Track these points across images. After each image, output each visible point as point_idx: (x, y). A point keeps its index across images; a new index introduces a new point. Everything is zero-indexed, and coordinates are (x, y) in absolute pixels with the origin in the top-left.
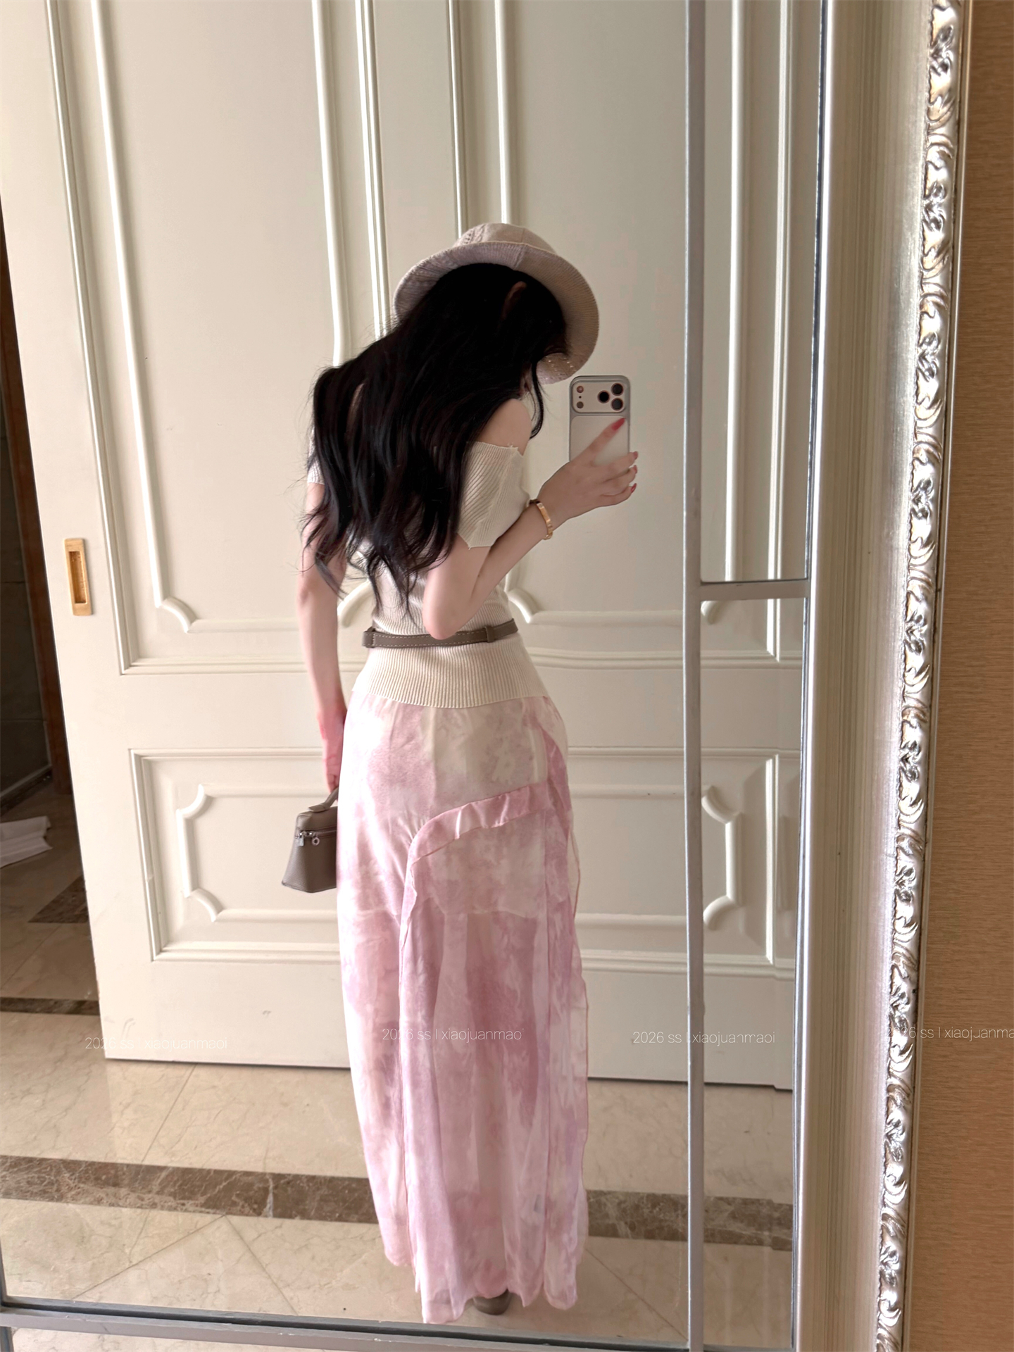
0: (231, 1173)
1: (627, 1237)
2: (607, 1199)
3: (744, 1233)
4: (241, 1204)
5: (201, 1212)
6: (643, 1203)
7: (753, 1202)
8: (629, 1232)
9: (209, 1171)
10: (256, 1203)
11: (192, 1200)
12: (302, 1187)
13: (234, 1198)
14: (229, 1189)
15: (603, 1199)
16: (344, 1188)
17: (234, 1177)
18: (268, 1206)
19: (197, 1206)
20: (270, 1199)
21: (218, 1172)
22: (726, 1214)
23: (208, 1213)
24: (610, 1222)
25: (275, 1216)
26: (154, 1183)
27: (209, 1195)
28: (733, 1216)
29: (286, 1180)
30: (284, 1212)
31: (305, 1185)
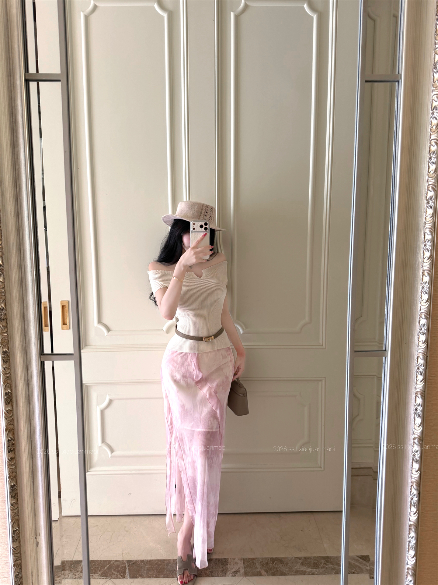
0: (109, 561)
1: (265, 575)
2: (256, 561)
3: (307, 570)
4: (116, 574)
5: (100, 578)
6: (269, 562)
7: (308, 558)
8: (266, 573)
9: (101, 561)
10: (122, 573)
11: (96, 574)
12: (139, 565)
13: (113, 572)
14: (110, 568)
15: (254, 561)
16: (156, 564)
17: (111, 563)
18: (127, 574)
19: (98, 576)
20: (127, 571)
21: (105, 561)
22: (300, 563)
23: (103, 578)
24: (258, 570)
25: (130, 578)
26: (79, 568)
27: (102, 571)
28: (302, 564)
29: (133, 562)
30: (133, 576)
31: (140, 564)
